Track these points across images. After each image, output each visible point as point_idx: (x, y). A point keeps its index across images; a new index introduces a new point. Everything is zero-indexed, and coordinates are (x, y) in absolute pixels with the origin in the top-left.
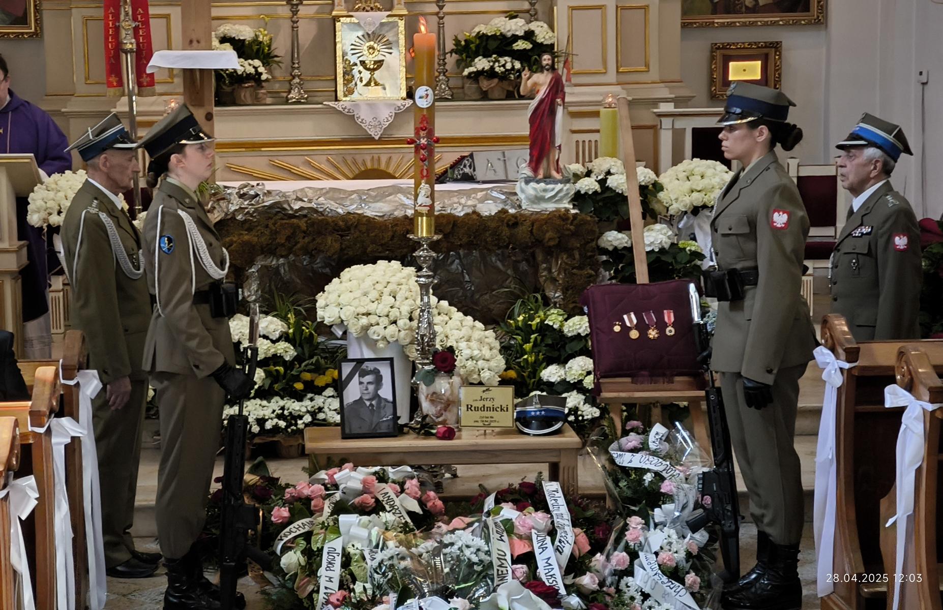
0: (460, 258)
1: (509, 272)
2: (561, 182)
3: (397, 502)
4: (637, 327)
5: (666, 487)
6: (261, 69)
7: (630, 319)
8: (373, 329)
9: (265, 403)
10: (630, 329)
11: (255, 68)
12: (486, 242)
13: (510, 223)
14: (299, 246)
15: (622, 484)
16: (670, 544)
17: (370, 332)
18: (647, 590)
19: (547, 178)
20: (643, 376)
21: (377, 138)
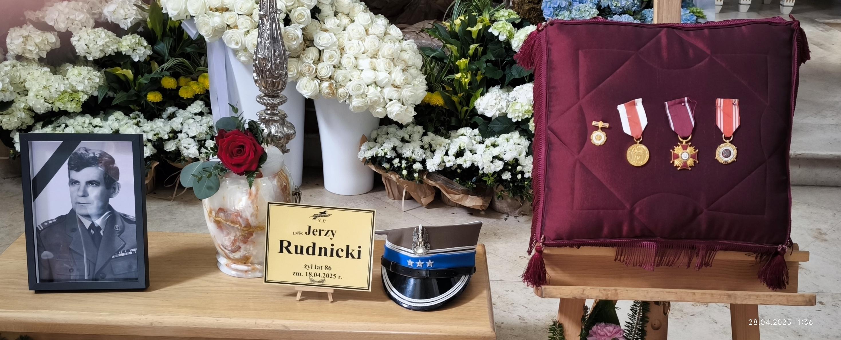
4: (646, 137)
7: (633, 116)
17: (225, 37)
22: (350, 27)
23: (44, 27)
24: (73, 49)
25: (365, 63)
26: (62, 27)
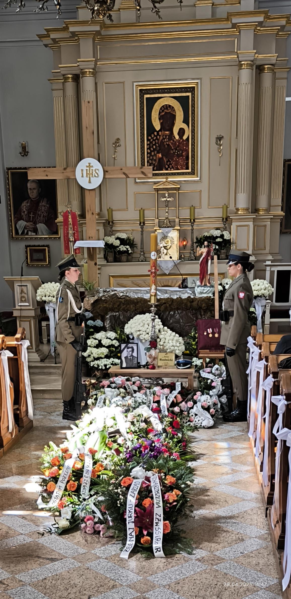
0: (179, 314)
1: (194, 319)
2: (209, 287)
3: (131, 387)
4: (212, 333)
5: (213, 384)
6: (129, 249)
7: (210, 331)
8: (141, 336)
9: (108, 360)
10: (209, 334)
11: (127, 249)
12: (183, 308)
13: (191, 301)
14: (122, 308)
15: (202, 383)
16: (207, 400)
17: (140, 337)
18: (196, 413)
19: (205, 285)
20: (212, 349)
21: (167, 274)
22: (167, 334)
23: (96, 339)
24: (102, 344)
25: (170, 342)
26: (100, 339)
